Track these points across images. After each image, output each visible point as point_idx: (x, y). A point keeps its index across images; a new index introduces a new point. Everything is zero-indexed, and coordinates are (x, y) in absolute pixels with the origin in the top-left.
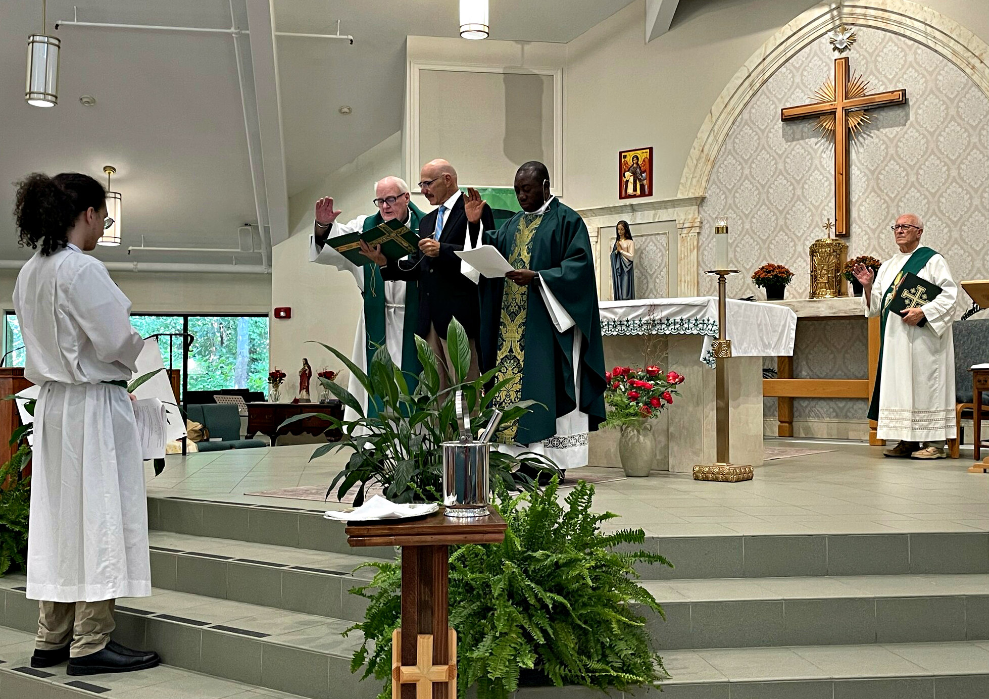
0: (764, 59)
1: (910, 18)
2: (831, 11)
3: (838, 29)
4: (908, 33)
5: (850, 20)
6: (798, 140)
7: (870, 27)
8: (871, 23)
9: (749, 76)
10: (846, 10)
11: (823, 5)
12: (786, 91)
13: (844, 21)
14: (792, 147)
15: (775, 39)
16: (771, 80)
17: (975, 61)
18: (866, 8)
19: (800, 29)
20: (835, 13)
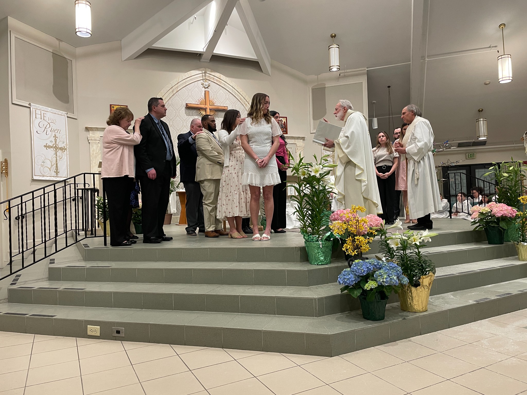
0: (178, 83)
1: (228, 84)
2: (202, 73)
3: (204, 80)
4: (227, 89)
5: (208, 79)
6: (191, 116)
7: (215, 83)
8: (215, 81)
9: (172, 88)
10: (207, 74)
11: (200, 70)
12: (186, 97)
13: (206, 78)
14: (189, 118)
15: (182, 77)
16: (179, 91)
17: (246, 103)
18: (214, 76)
19: (192, 76)
20: (204, 74)
